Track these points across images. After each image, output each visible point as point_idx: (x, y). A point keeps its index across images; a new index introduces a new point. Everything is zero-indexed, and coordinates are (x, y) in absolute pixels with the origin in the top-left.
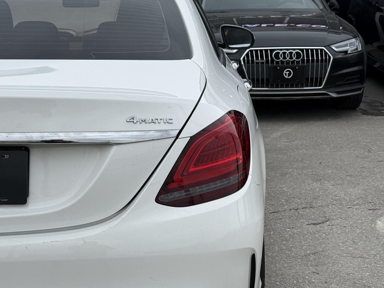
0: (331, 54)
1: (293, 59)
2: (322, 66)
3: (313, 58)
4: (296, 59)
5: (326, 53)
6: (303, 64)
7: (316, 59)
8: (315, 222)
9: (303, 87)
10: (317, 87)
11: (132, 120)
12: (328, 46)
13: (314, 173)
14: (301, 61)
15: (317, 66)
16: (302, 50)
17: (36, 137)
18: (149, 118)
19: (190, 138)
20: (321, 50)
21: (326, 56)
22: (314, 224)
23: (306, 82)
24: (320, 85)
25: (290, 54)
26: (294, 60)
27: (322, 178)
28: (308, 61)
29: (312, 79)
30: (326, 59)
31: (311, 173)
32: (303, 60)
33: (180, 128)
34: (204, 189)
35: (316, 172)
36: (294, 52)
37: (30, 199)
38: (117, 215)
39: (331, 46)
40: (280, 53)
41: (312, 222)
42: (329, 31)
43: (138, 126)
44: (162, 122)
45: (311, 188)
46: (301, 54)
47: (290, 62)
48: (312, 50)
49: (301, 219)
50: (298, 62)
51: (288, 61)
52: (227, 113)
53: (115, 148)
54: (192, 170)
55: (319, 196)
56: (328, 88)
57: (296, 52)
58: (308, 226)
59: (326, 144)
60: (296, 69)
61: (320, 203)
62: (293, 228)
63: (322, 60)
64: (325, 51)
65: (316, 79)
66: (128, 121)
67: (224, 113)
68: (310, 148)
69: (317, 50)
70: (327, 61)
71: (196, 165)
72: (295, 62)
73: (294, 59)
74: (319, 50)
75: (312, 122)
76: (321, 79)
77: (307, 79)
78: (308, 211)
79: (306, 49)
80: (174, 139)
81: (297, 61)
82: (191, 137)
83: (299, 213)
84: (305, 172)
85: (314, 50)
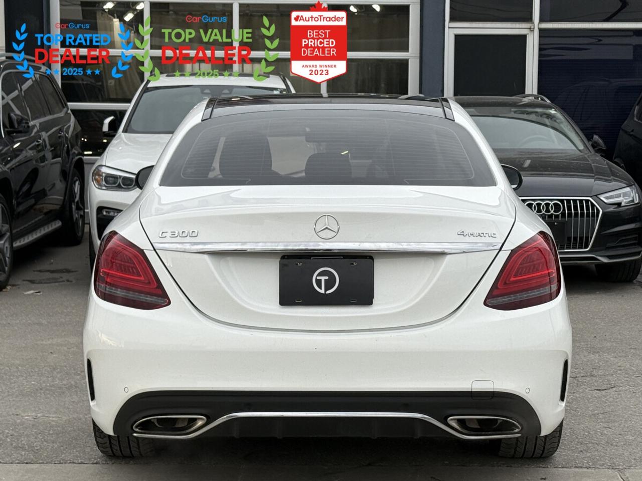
0: (600, 207)
1: (550, 212)
2: (588, 222)
3: (576, 212)
4: (554, 212)
5: (593, 205)
6: (563, 219)
7: (581, 213)
8: (599, 388)
9: (564, 249)
10: (582, 248)
11: (462, 234)
12: (596, 196)
13: (589, 346)
14: (560, 215)
15: (582, 222)
16: (562, 201)
17: (383, 246)
18: (476, 232)
19: (510, 251)
20: (587, 201)
21: (593, 209)
22: (598, 390)
23: (568, 244)
24: (586, 247)
25: (546, 206)
26: (552, 214)
27: (599, 351)
28: (570, 215)
29: (575, 239)
30: (593, 213)
31: (586, 346)
32: (563, 214)
33: (503, 242)
34: (524, 296)
35: (590, 345)
36: (552, 203)
37: (375, 300)
38: (447, 318)
39: (599, 196)
40: (533, 204)
41: (597, 388)
42: (596, 178)
43: (467, 239)
44: (487, 235)
45: (588, 360)
46: (561, 207)
47: (547, 216)
48: (575, 201)
49: (581, 386)
50: (557, 217)
51: (544, 215)
52: (537, 234)
53: (448, 257)
54: (512, 279)
55: (600, 367)
56: (596, 251)
57: (554, 204)
58: (590, 391)
59: (599, 319)
60: (555, 225)
61: (601, 372)
62: (574, 393)
63: (588, 214)
64: (592, 203)
65: (581, 238)
66: (459, 233)
67: (535, 234)
68: (579, 322)
69: (581, 201)
70: (595, 215)
71: (515, 276)
72: (553, 216)
73: (552, 212)
74: (584, 202)
75: (576, 296)
76: (587, 238)
77: (569, 239)
78: (589, 379)
79: (567, 200)
80: (498, 251)
81: (555, 215)
82: (512, 250)
83: (578, 381)
84: (578, 345)
85: (578, 202)
